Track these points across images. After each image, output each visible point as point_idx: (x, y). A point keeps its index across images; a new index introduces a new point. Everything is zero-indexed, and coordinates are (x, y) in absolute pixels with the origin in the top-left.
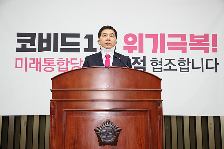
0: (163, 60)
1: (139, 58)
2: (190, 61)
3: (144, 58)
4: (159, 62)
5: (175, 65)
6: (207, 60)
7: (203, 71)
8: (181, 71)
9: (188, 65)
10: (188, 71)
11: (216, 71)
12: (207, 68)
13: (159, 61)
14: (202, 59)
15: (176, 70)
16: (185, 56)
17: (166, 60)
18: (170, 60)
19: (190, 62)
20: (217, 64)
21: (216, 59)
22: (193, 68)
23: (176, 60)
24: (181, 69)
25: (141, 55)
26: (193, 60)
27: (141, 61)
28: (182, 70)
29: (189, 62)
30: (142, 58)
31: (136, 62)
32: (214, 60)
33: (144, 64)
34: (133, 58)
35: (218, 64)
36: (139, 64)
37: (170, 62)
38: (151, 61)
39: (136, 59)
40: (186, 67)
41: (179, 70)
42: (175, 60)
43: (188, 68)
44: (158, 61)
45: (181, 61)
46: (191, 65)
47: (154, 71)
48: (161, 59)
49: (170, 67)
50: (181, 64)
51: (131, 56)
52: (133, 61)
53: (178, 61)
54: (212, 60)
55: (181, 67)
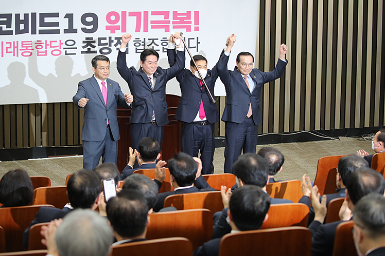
0: (147, 40)
5: (158, 45)
6: (189, 39)
8: (163, 51)
11: (197, 51)
13: (142, 41)
14: (185, 38)
15: (159, 50)
17: (149, 39)
18: (153, 40)
20: (198, 43)
21: (198, 38)
23: (159, 40)
24: (163, 49)
28: (165, 50)
32: (196, 39)
34: (116, 38)
35: (199, 43)
37: (153, 42)
38: (134, 41)
39: (119, 39)
41: (161, 50)
42: (157, 39)
44: (140, 41)
45: (164, 40)
47: (136, 52)
48: (145, 39)
49: (153, 47)
50: (164, 44)
51: (113, 36)
52: (115, 41)
53: (161, 40)
54: (194, 39)
55: (163, 47)
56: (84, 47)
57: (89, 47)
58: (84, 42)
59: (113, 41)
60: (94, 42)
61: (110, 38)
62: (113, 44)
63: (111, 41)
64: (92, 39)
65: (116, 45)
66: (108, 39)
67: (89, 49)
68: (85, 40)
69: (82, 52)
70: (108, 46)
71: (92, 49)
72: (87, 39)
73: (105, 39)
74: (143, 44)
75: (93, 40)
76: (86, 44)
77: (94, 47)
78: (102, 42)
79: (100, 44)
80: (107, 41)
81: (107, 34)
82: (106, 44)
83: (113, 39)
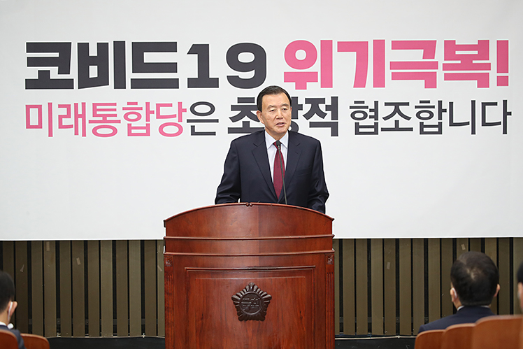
0: (381, 106)
1: (322, 101)
2: (445, 106)
3: (335, 100)
4: (371, 110)
5: (408, 118)
6: (484, 105)
7: (473, 132)
8: (422, 132)
9: (440, 118)
10: (440, 132)
11: (505, 132)
12: (484, 124)
13: (369, 108)
14: (473, 102)
15: (411, 129)
16: (433, 96)
17: (386, 104)
18: (397, 105)
19: (445, 111)
20: (506, 114)
21: (505, 102)
22: (452, 124)
23: (412, 105)
24: (422, 126)
25: (327, 94)
26: (451, 104)
28: (425, 130)
29: (441, 111)
30: (329, 102)
31: (315, 110)
32: (501, 105)
33: (335, 116)
34: (308, 101)
35: (510, 114)
36: (323, 115)
37: (397, 111)
38: (351, 107)
39: (315, 103)
40: (435, 121)
41: (417, 129)
42: (407, 104)
43: (440, 124)
44: (367, 107)
45: (424, 106)
46: (446, 116)
47: (357, 133)
48: (376, 103)
49: (397, 122)
50: (422, 115)
51: (302, 96)
52: (307, 108)
53: (416, 107)
54: (495, 104)
55: (422, 121)
56: (234, 119)
57: (246, 119)
58: (234, 108)
59: (301, 107)
61: (294, 100)
62: (301, 113)
63: (296, 108)
64: (252, 100)
65: (307, 116)
67: (246, 124)
68: (236, 103)
69: (231, 130)
71: (253, 124)
72: (240, 100)
74: (373, 114)
76: (239, 112)
83: (301, 101)
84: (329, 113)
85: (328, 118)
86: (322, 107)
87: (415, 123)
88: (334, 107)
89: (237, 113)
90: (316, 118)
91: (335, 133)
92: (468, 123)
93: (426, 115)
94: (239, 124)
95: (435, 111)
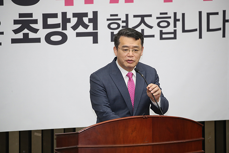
0: (131, 18)
1: (86, 15)
2: (179, 17)
3: (95, 14)
4: (123, 22)
5: (151, 27)
6: (209, 15)
7: (200, 37)
8: (161, 38)
9: (175, 26)
10: (175, 38)
11: (224, 36)
12: (209, 30)
13: (122, 20)
14: (200, 13)
15: (153, 36)
16: (170, 9)
17: (135, 16)
18: (143, 17)
19: (179, 20)
20: (225, 21)
21: (224, 12)
22: (184, 31)
23: (155, 16)
24: (162, 33)
25: (89, 9)
26: (183, 15)
27: (90, 21)
28: (164, 36)
29: (176, 20)
30: (91, 16)
31: (80, 23)
32: (221, 14)
33: (95, 27)
34: (75, 15)
35: (227, 21)
36: (86, 27)
37: (143, 21)
38: (108, 20)
39: (80, 16)
40: (171, 29)
41: (158, 35)
42: (150, 16)
43: (175, 31)
44: (120, 19)
45: (163, 17)
46: (179, 24)
48: (127, 15)
49: (143, 30)
50: (162, 24)
51: (70, 11)
52: (74, 21)
53: (158, 18)
54: (217, 14)
55: (161, 29)
56: (16, 31)
57: (26, 31)
58: (16, 22)
59: (69, 21)
60: (36, 22)
61: (64, 14)
62: (69, 25)
63: (66, 20)
64: (31, 15)
65: (74, 28)
66: (60, 16)
67: (26, 35)
68: (17, 18)
69: (14, 41)
70: (60, 30)
71: (32, 35)
72: (21, 15)
73: (55, 16)
74: (124, 24)
75: (34, 18)
76: (20, 25)
77: (35, 31)
78: (51, 21)
79: (46, 26)
80: (59, 20)
81: (59, 7)
82: (57, 26)
83: (69, 16)
84: (91, 25)
85: (90, 29)
86: (86, 20)
87: (156, 31)
88: (94, 20)
89: (18, 26)
90: (81, 29)
91: (95, 41)
92: (196, 30)
93: (165, 24)
94: (20, 36)
95: (171, 21)
